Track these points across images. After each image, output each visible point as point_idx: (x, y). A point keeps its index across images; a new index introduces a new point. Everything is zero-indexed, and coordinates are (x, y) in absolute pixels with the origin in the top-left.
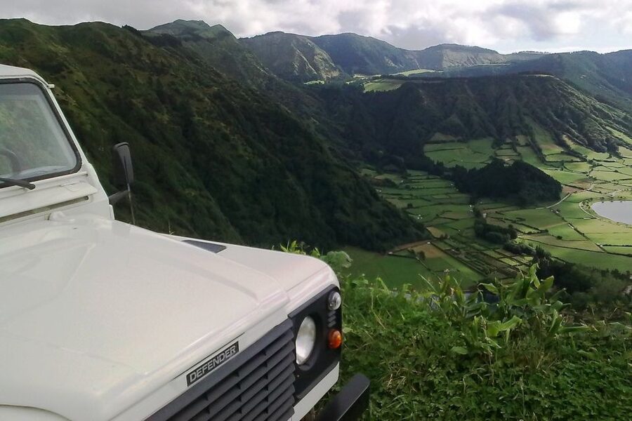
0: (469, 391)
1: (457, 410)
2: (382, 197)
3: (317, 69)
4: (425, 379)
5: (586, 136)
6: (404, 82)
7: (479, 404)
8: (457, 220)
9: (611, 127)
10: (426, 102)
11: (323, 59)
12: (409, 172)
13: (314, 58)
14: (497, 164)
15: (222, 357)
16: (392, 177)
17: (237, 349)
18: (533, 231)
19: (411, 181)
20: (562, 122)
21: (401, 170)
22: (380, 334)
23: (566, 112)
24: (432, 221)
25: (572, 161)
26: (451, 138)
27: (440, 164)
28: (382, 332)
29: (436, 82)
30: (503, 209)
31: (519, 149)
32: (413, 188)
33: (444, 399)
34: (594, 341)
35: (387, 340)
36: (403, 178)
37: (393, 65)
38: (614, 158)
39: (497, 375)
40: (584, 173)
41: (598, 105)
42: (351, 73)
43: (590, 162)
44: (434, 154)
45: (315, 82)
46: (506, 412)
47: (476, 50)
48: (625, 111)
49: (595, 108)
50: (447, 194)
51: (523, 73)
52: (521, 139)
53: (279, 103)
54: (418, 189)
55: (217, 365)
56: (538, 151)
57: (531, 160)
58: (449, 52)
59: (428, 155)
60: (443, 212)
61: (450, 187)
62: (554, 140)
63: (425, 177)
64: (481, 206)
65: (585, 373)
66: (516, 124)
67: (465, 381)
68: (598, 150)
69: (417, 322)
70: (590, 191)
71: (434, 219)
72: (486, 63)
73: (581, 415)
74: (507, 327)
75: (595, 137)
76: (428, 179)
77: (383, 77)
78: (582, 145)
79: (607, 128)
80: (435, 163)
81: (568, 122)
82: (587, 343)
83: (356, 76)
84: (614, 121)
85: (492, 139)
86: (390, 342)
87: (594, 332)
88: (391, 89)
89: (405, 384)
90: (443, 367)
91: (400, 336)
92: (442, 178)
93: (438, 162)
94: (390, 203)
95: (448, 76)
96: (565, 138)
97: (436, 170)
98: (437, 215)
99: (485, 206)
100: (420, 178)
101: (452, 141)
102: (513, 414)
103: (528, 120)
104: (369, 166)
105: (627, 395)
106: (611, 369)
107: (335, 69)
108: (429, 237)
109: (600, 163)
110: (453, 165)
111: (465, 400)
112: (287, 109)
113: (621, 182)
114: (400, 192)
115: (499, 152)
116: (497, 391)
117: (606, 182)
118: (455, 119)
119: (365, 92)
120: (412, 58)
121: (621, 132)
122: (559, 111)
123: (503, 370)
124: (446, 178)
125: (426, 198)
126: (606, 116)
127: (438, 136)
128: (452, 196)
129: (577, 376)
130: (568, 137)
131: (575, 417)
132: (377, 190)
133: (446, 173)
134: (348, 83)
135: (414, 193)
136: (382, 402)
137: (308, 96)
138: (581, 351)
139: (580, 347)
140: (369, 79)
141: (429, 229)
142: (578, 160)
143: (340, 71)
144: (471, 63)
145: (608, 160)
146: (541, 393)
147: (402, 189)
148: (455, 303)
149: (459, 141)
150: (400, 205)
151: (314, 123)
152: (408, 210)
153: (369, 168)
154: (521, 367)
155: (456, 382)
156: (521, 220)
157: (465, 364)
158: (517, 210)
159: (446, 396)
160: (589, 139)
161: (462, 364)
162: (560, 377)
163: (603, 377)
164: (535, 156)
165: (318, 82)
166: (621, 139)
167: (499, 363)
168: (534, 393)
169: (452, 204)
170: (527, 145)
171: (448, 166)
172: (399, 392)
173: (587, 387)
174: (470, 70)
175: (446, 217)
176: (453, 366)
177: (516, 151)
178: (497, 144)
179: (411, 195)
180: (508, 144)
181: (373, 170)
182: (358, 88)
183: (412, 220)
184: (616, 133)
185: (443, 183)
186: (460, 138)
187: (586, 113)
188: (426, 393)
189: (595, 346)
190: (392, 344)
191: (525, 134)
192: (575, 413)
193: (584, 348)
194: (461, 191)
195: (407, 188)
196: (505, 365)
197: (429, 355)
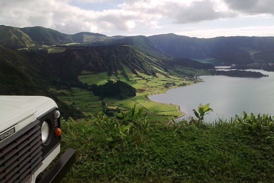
0: (115, 155)
1: (111, 164)
2: (60, 100)
3: (24, 43)
4: (96, 154)
5: (144, 69)
6: (66, 48)
7: (120, 159)
8: (95, 108)
9: (153, 65)
10: (77, 57)
11: (26, 38)
12: (72, 88)
13: (22, 38)
14: (110, 82)
15: (8, 134)
16: (64, 91)
17: (14, 131)
18: (126, 109)
19: (73, 92)
20: (134, 64)
21: (68, 88)
22: (74, 139)
23: (136, 60)
24: (84, 109)
25: (139, 80)
26: (90, 72)
27: (86, 84)
28: (74, 138)
29: (81, 48)
30: (114, 101)
31: (119, 76)
32: (74, 95)
33: (105, 160)
34: (161, 129)
35: (77, 142)
36: (69, 91)
37: (61, 41)
38: (155, 78)
39: (126, 147)
40: (144, 84)
41: (147, 57)
42: (41, 44)
43: (146, 79)
44: (83, 80)
45: (22, 49)
46: (131, 160)
47: (97, 35)
48: (157, 59)
49: (146, 58)
50: (90, 97)
51: (117, 44)
52: (119, 72)
53: (5, 59)
54: (77, 95)
55: (5, 137)
56: (126, 77)
57: (124, 80)
58: (86, 35)
59: (80, 80)
60: (89, 105)
61: (91, 94)
62: (132, 71)
63: (79, 90)
64: (105, 101)
65: (159, 141)
66: (116, 66)
67: (113, 151)
68: (149, 75)
69: (89, 132)
70: (147, 91)
71: (86, 108)
72: (102, 40)
73: (160, 156)
74: (128, 128)
75: (147, 69)
76: (81, 91)
77: (57, 46)
78: (143, 73)
79: (151, 66)
80: (84, 84)
81: (137, 64)
82: (159, 131)
83: (43, 46)
84: (153, 63)
85: (107, 72)
86: (79, 142)
87: (160, 126)
88: (61, 51)
89: (87, 158)
90: (103, 148)
91: (83, 138)
92: (87, 90)
93: (85, 83)
94: (64, 103)
95: (86, 46)
96: (136, 70)
97: (84, 87)
98: (86, 106)
99: (107, 101)
100: (77, 90)
101: (91, 74)
102: (134, 160)
103: (121, 64)
104: (53, 87)
105: (175, 146)
106: (168, 138)
107: (33, 43)
108: (84, 117)
109: (150, 80)
110: (91, 84)
111: (114, 159)
112: (9, 62)
113: (158, 87)
114: (68, 97)
115: (110, 78)
116: (127, 153)
117: (152, 87)
118: (91, 64)
119: (48, 53)
120: (69, 37)
121: (156, 67)
122: (133, 60)
123: (128, 145)
124: (89, 90)
125: (80, 99)
126: (150, 61)
127: (84, 72)
128: (92, 97)
129: (156, 142)
130: (137, 70)
131: (158, 157)
132: (58, 98)
133: (89, 88)
134: (40, 49)
135: (75, 97)
136: (78, 167)
137: (20, 55)
138: (156, 134)
139: (156, 133)
140: (50, 47)
141: (83, 113)
142: (141, 79)
143: (35, 43)
144: (95, 40)
145: (153, 78)
146: (144, 151)
147: (69, 96)
148: (105, 122)
149: (94, 74)
150: (69, 103)
151: (24, 68)
152: (73, 105)
153: (52, 88)
154: (135, 142)
155: (109, 153)
156: (122, 105)
157: (112, 145)
158: (120, 101)
159: (106, 159)
160: (145, 70)
161: (111, 145)
162: (150, 144)
163: (166, 141)
164: (125, 78)
165: (24, 49)
166: (156, 70)
167: (126, 142)
168: (141, 151)
169: (92, 101)
170: (121, 74)
171: (90, 84)
172: (85, 161)
173: (161, 146)
174: (95, 43)
175: (90, 107)
176: (107, 147)
177: (117, 77)
178: (110, 74)
179: (74, 99)
180: (114, 74)
181: (55, 88)
182: (44, 51)
183: (75, 110)
184: (155, 68)
185: (88, 92)
186: (94, 72)
187: (143, 60)
188: (97, 160)
189: (162, 131)
190: (80, 143)
191: (120, 69)
192: (158, 155)
193: (158, 132)
194: (96, 95)
195: (72, 95)
196: (129, 143)
197: (97, 144)
